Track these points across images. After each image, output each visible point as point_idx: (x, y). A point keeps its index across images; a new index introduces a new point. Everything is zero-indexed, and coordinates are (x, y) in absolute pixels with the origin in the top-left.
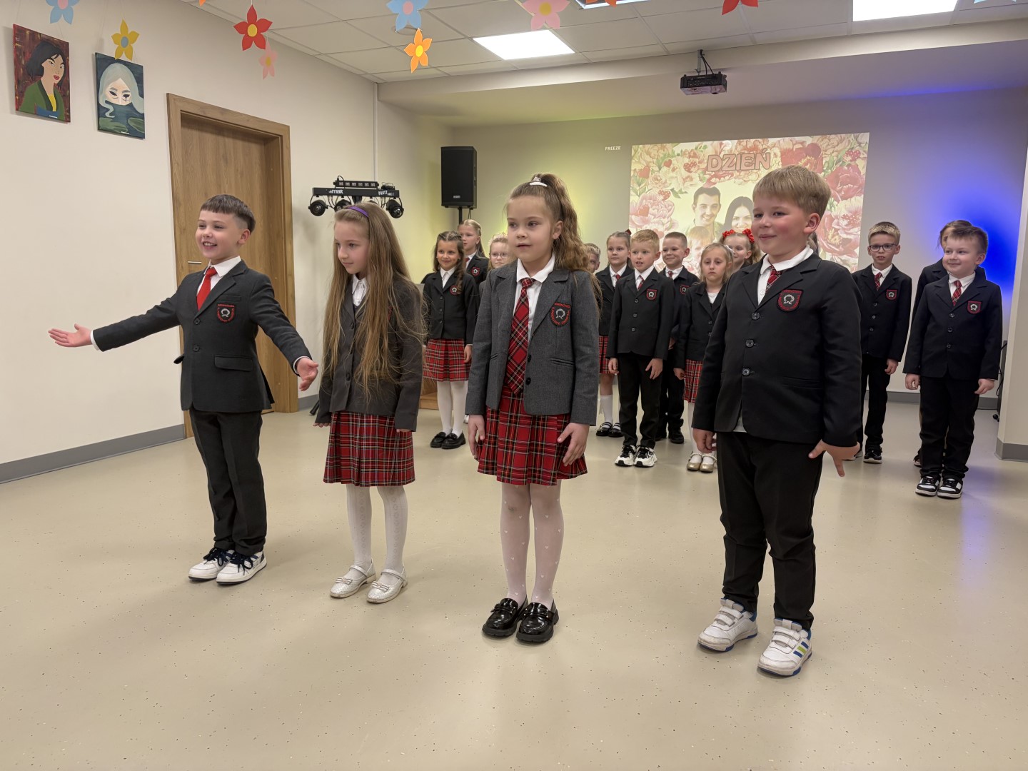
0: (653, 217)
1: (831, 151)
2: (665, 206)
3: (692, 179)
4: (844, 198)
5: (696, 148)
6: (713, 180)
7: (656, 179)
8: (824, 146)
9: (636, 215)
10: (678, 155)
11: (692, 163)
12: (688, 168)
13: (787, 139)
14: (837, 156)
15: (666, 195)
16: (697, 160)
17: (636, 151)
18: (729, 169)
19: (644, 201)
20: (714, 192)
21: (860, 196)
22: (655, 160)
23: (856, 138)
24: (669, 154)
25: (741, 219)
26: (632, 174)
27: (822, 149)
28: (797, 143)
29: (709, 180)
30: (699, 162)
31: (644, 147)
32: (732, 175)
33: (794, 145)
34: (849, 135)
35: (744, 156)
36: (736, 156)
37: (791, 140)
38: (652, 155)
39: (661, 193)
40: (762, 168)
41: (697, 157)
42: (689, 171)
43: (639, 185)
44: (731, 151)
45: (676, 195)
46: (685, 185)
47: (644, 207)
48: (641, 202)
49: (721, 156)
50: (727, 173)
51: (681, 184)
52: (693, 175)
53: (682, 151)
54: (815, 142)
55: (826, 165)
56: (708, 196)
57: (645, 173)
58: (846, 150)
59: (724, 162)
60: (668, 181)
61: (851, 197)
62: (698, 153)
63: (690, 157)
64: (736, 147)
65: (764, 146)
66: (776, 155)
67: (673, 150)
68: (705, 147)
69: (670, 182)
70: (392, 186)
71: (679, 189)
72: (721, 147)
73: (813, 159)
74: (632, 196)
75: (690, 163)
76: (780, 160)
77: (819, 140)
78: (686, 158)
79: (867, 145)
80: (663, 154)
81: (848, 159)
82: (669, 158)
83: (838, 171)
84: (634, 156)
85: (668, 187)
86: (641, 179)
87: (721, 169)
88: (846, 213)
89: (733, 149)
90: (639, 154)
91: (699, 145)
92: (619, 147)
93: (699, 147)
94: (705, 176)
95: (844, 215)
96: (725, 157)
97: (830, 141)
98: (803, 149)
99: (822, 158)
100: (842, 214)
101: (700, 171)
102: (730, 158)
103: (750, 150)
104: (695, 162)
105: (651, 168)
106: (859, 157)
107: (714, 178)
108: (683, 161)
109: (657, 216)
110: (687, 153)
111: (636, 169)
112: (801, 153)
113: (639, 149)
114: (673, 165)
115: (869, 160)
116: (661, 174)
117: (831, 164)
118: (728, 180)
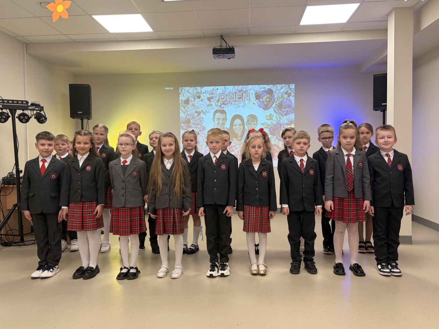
0: (193, 124)
1: (278, 92)
2: (199, 120)
3: (211, 106)
4: (286, 115)
5: (213, 90)
6: (222, 106)
7: (193, 105)
8: (275, 89)
9: (184, 123)
10: (204, 93)
12: (209, 99)
13: (257, 86)
14: (281, 95)
15: (199, 113)
16: (213, 96)
17: (181, 91)
18: (230, 100)
19: (188, 116)
20: (223, 112)
21: (293, 114)
22: (192, 95)
23: (289, 86)
24: (199, 92)
25: (237, 125)
26: (180, 102)
27: (274, 91)
28: (262, 88)
29: (220, 106)
30: (215, 97)
31: (186, 88)
32: (232, 103)
33: (260, 89)
34: (285, 85)
35: (237, 94)
36: (233, 94)
37: (259, 87)
38: (190, 92)
39: (196, 112)
40: (246, 100)
41: (213, 94)
42: (210, 101)
43: (184, 108)
44: (230, 91)
45: (204, 113)
46: (208, 108)
47: (187, 119)
48: (186, 117)
49: (226, 94)
50: (229, 102)
51: (206, 108)
52: (212, 103)
53: (205, 91)
54: (270, 88)
55: (276, 99)
56: (220, 114)
58: (285, 92)
59: (227, 97)
60: (199, 106)
61: (289, 114)
62: (214, 92)
63: (210, 94)
64: (233, 89)
65: (247, 89)
66: (252, 94)
67: (201, 90)
68: (217, 89)
69: (200, 107)
70: (38, 103)
71: (206, 110)
72: (225, 89)
73: (270, 96)
74: (181, 113)
75: (210, 97)
76: (254, 96)
77: (272, 87)
78: (208, 95)
79: (294, 90)
80: (196, 92)
81: (286, 96)
82: (199, 94)
83: (282, 101)
84: (181, 93)
85: (199, 109)
86: (185, 105)
87: (226, 101)
88: (287, 122)
89: (232, 91)
90: (183, 92)
91: (214, 88)
92: (172, 88)
93: (214, 89)
94: (218, 104)
95: (286, 123)
96: (228, 94)
97: (277, 87)
98: (265, 91)
99: (274, 96)
100: (285, 123)
101: (215, 101)
102: (230, 95)
103: (240, 91)
104: (212, 97)
105: (190, 99)
106: (291, 95)
107: (223, 105)
108: (206, 96)
109: (195, 124)
110: (208, 92)
111: (182, 100)
112: (264, 93)
113: (183, 89)
114: (202, 98)
115: (296, 97)
116: (195, 102)
117: (278, 99)
118: (230, 106)
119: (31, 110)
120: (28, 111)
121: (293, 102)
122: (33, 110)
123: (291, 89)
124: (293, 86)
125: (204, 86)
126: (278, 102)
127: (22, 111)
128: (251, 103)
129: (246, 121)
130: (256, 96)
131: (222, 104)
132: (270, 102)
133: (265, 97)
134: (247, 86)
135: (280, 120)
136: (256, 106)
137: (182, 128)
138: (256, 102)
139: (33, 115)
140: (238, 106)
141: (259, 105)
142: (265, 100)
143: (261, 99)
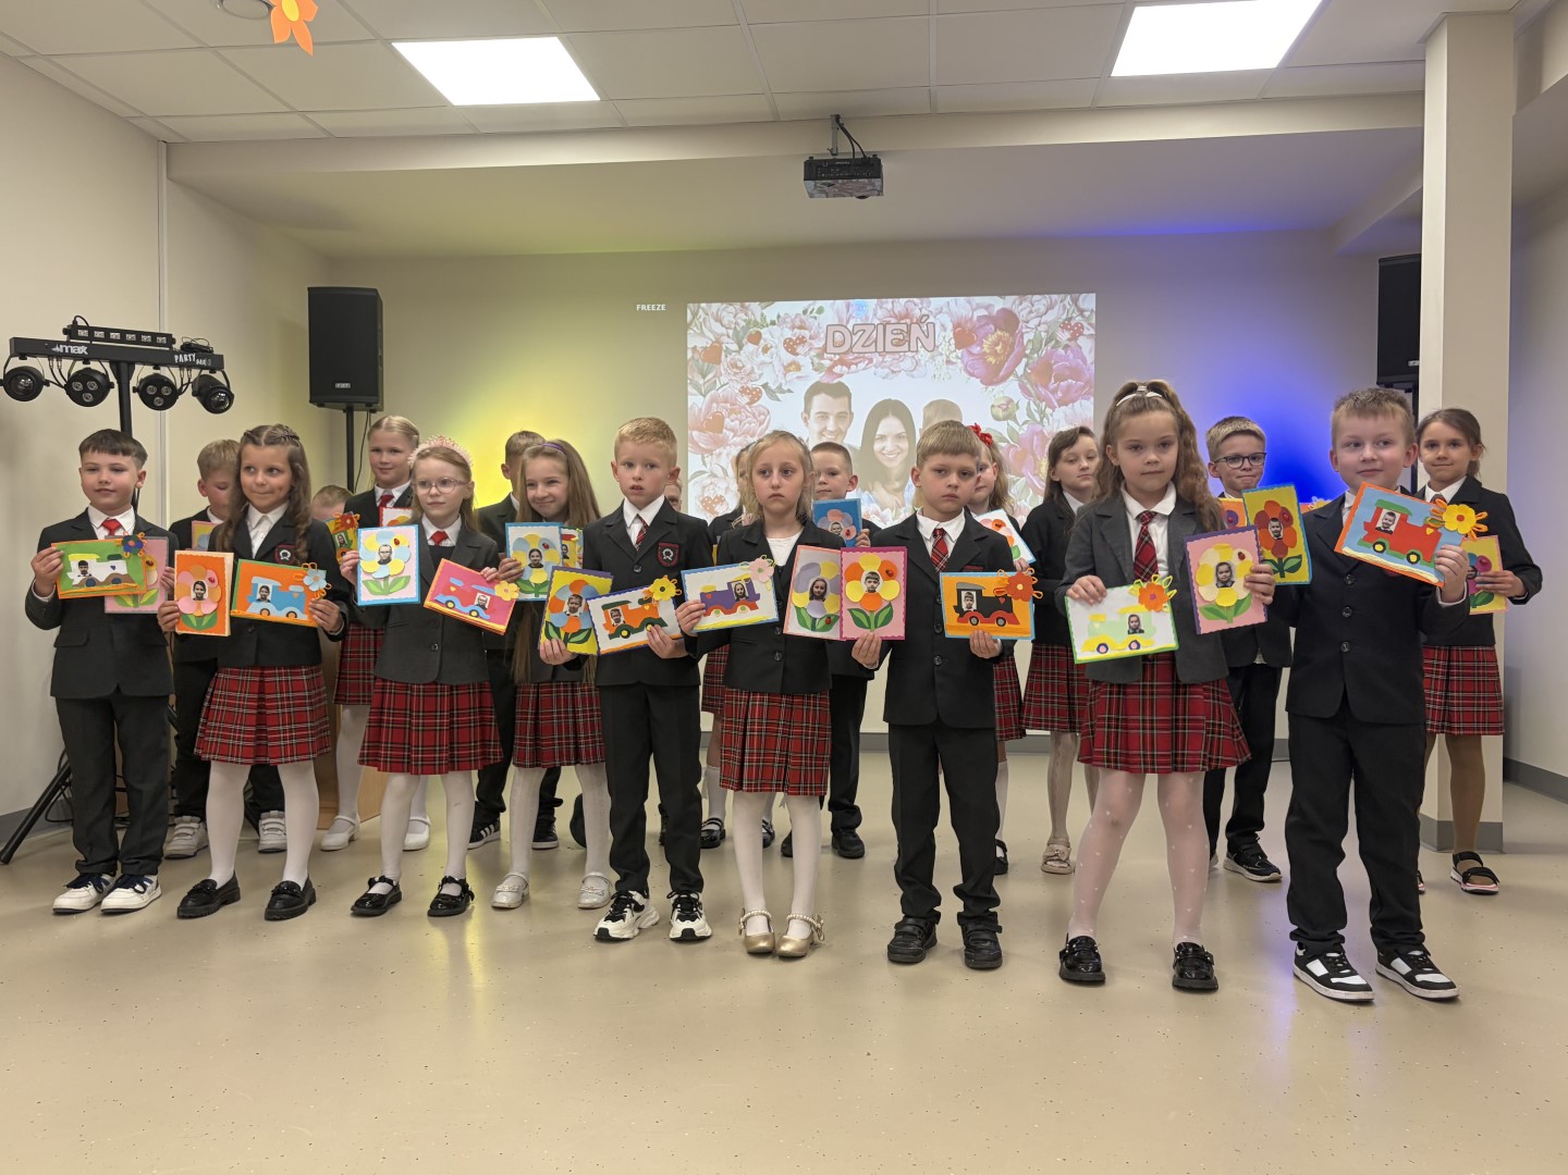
0: (732, 434)
1: (1036, 321)
2: (754, 417)
3: (799, 368)
4: (1062, 403)
5: (805, 312)
6: (837, 369)
7: (734, 366)
8: (1024, 313)
9: (700, 430)
10: (773, 323)
11: (798, 338)
12: (791, 346)
13: (961, 299)
14: (1047, 332)
15: (755, 396)
16: (806, 333)
17: (695, 315)
18: (865, 350)
19: (715, 405)
20: (841, 391)
21: (1088, 399)
22: (731, 332)
23: (1075, 301)
24: (755, 321)
25: (889, 439)
26: (690, 354)
27: (1021, 318)
28: (979, 307)
29: (830, 370)
30: (811, 338)
31: (710, 308)
32: (871, 361)
33: (973, 310)
34: (1063, 295)
35: (889, 328)
36: (876, 327)
37: (969, 302)
38: (725, 322)
39: (744, 391)
40: (922, 350)
41: (806, 329)
42: (794, 353)
43: (704, 377)
44: (867, 318)
45: (772, 394)
46: (787, 378)
47: (714, 415)
48: (709, 407)
49: (850, 327)
50: (861, 357)
51: (781, 375)
52: (800, 359)
53: (779, 316)
54: (1008, 306)
55: (1030, 346)
56: (830, 398)
57: (714, 354)
58: (1061, 321)
59: (855, 338)
60: (756, 370)
61: (1073, 401)
62: (809, 321)
63: (793, 328)
64: (875, 310)
65: (924, 312)
66: (944, 327)
67: (762, 315)
68: (820, 310)
69: (760, 372)
71: (778, 384)
72: (848, 311)
73: (1007, 335)
74: (692, 394)
75: (794, 338)
76: (952, 335)
77: (1014, 303)
78: (786, 330)
79: (1094, 315)
80: (745, 321)
81: (1064, 336)
83: (1049, 356)
84: (691, 322)
85: (756, 380)
86: (706, 364)
87: (850, 350)
89: (871, 315)
90: (701, 320)
91: (810, 306)
92: (663, 306)
93: (810, 310)
94: (822, 361)
96: (857, 328)
98: (989, 319)
99: (1022, 334)
101: (813, 353)
102: (864, 331)
103: (900, 318)
104: (803, 337)
105: (723, 346)
106: (1081, 334)
107: (839, 366)
108: (782, 335)
109: (739, 433)
110: (788, 320)
111: (695, 347)
112: (987, 324)
113: (701, 311)
114: (765, 340)
115: (1098, 339)
116: (743, 356)
117: (1037, 345)
118: (864, 369)
119: (181, 366)
120: (172, 369)
121: (1090, 358)
122: (190, 366)
123: (1081, 312)
124: (1089, 301)
125: (773, 300)
126: (1035, 355)
127: (152, 367)
128: (939, 358)
130: (956, 336)
131: (835, 363)
132: (1008, 357)
133: (990, 339)
134: (925, 299)
135: (1042, 419)
136: (958, 372)
137: (696, 444)
138: (957, 357)
139: (188, 384)
140: (893, 372)
141: (966, 366)
142: (988, 351)
143: (974, 347)
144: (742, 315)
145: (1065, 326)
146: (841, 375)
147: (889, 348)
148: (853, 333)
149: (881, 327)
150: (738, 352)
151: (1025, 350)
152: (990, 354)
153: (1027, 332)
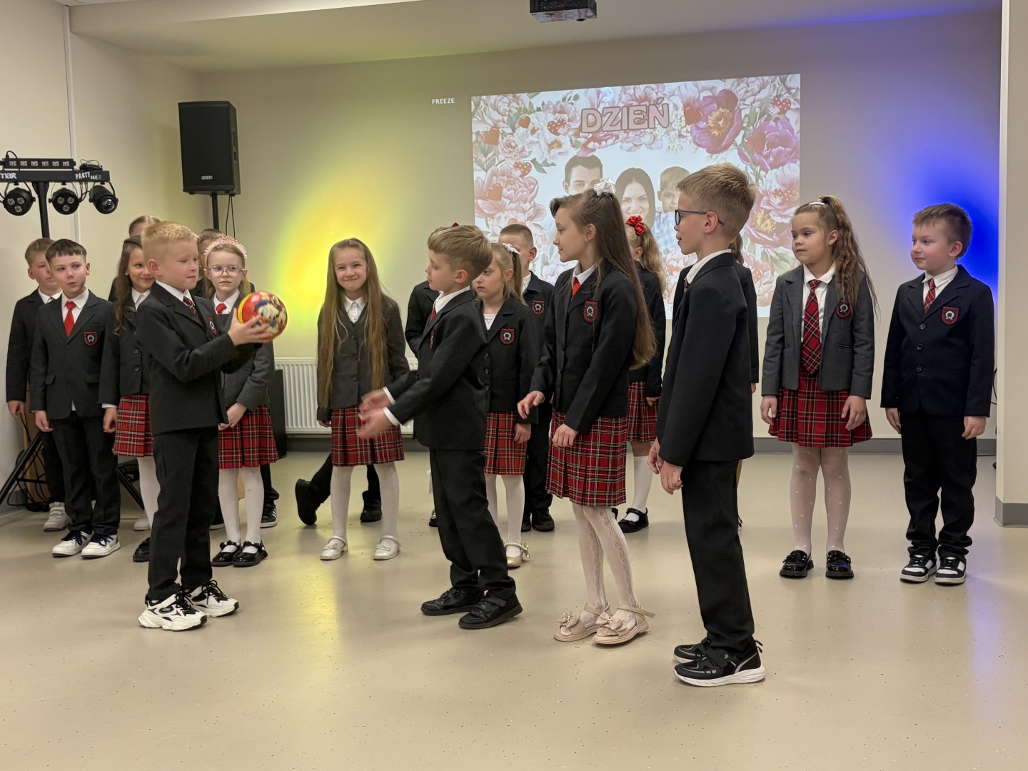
0: (508, 201)
1: (751, 99)
2: (526, 187)
3: (560, 145)
4: (774, 166)
5: (564, 100)
6: (591, 145)
7: (509, 145)
8: (742, 92)
9: (484, 198)
10: (539, 109)
11: (559, 121)
12: (553, 128)
13: (690, 83)
14: (760, 107)
15: (525, 169)
16: (566, 117)
17: (477, 105)
18: (611, 128)
19: (494, 178)
20: (594, 163)
21: (795, 163)
22: (506, 118)
23: (783, 81)
24: (525, 109)
25: (633, 201)
26: (474, 138)
27: (739, 97)
28: (704, 89)
29: (585, 146)
30: (569, 120)
31: (489, 99)
32: (617, 137)
33: (700, 92)
34: (773, 77)
35: (632, 110)
36: (621, 109)
37: (696, 86)
38: (501, 110)
39: (517, 166)
40: (658, 127)
41: (565, 113)
42: (556, 133)
43: (486, 156)
44: (614, 102)
45: (540, 169)
46: (551, 154)
47: (494, 186)
48: (490, 180)
49: (600, 110)
50: (609, 135)
51: (546, 152)
52: (561, 138)
53: (543, 104)
54: (728, 88)
55: (747, 120)
56: (585, 169)
57: (493, 137)
58: (772, 98)
59: (605, 119)
60: (526, 148)
61: (783, 164)
62: (567, 106)
63: (555, 113)
64: (620, 95)
65: (660, 95)
66: (676, 107)
67: (530, 103)
68: (576, 98)
69: (530, 150)
70: (97, 164)
71: (543, 160)
72: (598, 97)
73: (728, 111)
74: (476, 170)
75: (556, 121)
76: (683, 114)
77: (733, 85)
78: (550, 115)
79: (799, 92)
80: (517, 108)
81: (774, 111)
82: (526, 115)
83: (763, 127)
84: (474, 112)
85: (527, 157)
86: (487, 145)
87: (601, 129)
88: (778, 187)
89: (617, 100)
90: (482, 110)
91: (568, 94)
92: (452, 100)
93: (568, 98)
94: (579, 139)
95: (776, 190)
96: (606, 111)
97: (748, 86)
98: (713, 99)
99: (740, 110)
100: (773, 189)
101: (571, 133)
102: (612, 113)
103: (640, 101)
104: (563, 120)
105: (500, 130)
106: (789, 108)
107: (592, 143)
108: (546, 119)
109: (514, 200)
110: (551, 106)
111: (478, 131)
112: (711, 103)
113: (482, 102)
114: (533, 124)
115: (803, 111)
116: (515, 138)
117: (752, 118)
118: (612, 144)
119: (80, 181)
120: (74, 183)
121: (796, 128)
122: (86, 180)
123: (789, 90)
124: (795, 81)
125: (539, 91)
126: (751, 127)
127: (61, 183)
128: (672, 133)
129: (657, 187)
130: (686, 114)
131: (589, 141)
132: (729, 129)
133: (714, 116)
134: (660, 85)
135: (757, 180)
136: (688, 144)
137: (480, 210)
138: (687, 131)
139: (86, 193)
140: (636, 145)
141: (694, 138)
142: (712, 126)
143: (701, 122)
144: (514, 104)
145: (775, 102)
146: (593, 150)
147: (632, 126)
148: (602, 115)
149: (625, 109)
150: (512, 134)
151: (742, 123)
152: (714, 128)
153: (744, 109)
